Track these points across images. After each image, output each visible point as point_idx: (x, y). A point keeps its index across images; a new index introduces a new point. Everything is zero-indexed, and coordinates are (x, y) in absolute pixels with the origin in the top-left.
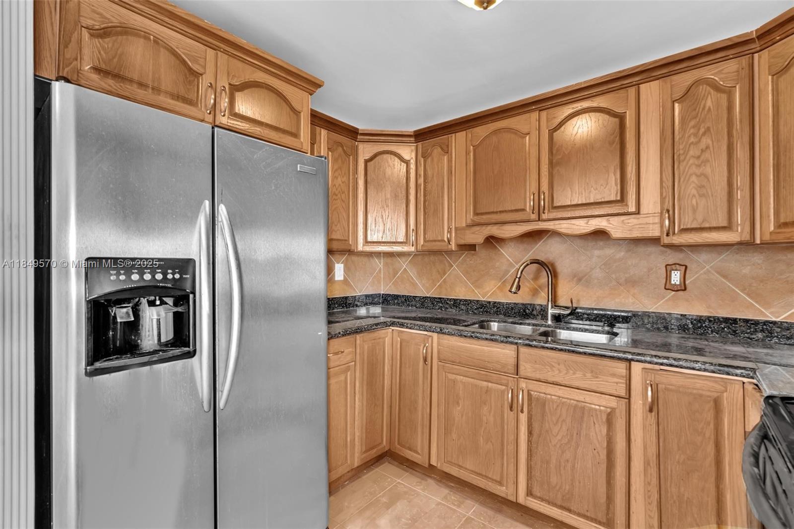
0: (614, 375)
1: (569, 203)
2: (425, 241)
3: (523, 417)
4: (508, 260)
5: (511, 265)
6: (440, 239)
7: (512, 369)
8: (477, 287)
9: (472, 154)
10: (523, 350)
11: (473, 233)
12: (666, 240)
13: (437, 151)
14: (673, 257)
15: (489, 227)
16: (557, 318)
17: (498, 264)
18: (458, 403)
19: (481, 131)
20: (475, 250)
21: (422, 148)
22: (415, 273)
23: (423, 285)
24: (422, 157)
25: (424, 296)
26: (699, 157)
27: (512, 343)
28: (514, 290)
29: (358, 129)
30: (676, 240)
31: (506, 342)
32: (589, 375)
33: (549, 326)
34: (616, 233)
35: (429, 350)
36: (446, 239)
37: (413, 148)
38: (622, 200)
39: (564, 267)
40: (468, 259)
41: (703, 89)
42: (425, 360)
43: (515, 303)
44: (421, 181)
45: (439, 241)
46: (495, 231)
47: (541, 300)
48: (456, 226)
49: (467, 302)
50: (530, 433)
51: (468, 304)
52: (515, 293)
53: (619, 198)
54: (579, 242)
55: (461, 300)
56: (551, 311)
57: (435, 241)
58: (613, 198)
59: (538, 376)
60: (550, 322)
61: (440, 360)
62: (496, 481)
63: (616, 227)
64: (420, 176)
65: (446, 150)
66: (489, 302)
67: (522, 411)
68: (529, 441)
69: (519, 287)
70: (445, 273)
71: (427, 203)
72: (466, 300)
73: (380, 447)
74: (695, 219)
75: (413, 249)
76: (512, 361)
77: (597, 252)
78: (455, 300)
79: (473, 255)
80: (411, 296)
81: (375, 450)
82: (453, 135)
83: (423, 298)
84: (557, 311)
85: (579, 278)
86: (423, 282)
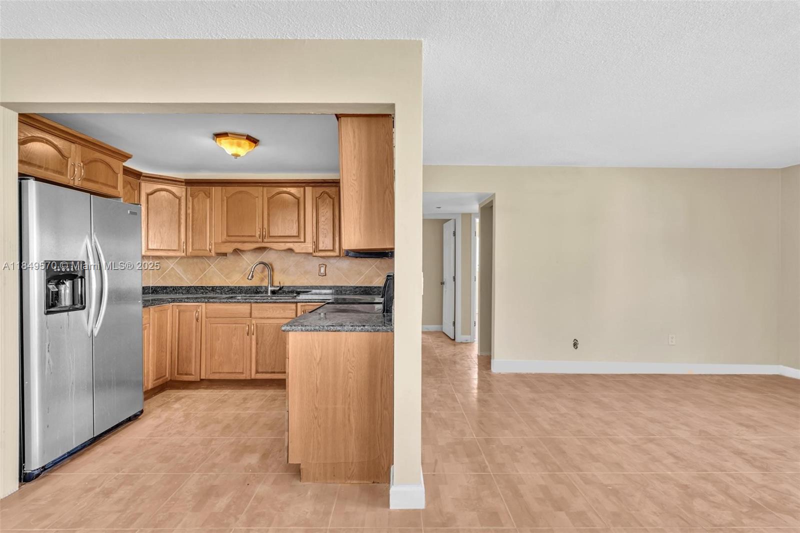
0: (291, 310)
1: (277, 235)
2: (193, 249)
3: (254, 337)
4: (247, 262)
5: (249, 265)
6: (204, 248)
7: (248, 315)
8: (227, 278)
9: (225, 202)
10: (253, 305)
11: (226, 247)
12: (314, 254)
13: (202, 195)
14: (322, 261)
15: (236, 244)
16: (273, 292)
17: (241, 264)
18: (219, 340)
19: (232, 190)
20: (226, 256)
21: (191, 191)
22: (182, 271)
23: (188, 279)
24: (191, 196)
25: (189, 285)
26: (324, 222)
27: (248, 302)
28: (250, 278)
29: (141, 173)
30: (317, 254)
31: (245, 302)
32: (282, 311)
33: (269, 296)
34: (297, 251)
35: (200, 313)
36: (208, 249)
37: (184, 189)
38: (298, 236)
39: (277, 266)
40: (222, 262)
41: (326, 195)
42: (197, 320)
43: (251, 286)
44: (190, 211)
45: (203, 250)
46: (239, 246)
47: (265, 283)
48: (215, 241)
49: (221, 288)
50: (257, 344)
51: (222, 289)
52: (251, 280)
53: (297, 235)
54: (283, 252)
55: (217, 287)
56: (270, 289)
57: (200, 250)
58: (295, 235)
59: (261, 316)
60: (269, 294)
61: (207, 317)
62: (240, 373)
63: (297, 247)
64: (189, 208)
65: (209, 195)
66: (236, 287)
67: (253, 334)
68: (257, 348)
69: (252, 277)
70: (205, 270)
71: (194, 226)
72: (220, 287)
73: (165, 378)
74: (323, 246)
75: (184, 254)
76: (249, 311)
77: (292, 258)
78: (213, 287)
79: (225, 258)
80: (178, 287)
81: (161, 380)
82: (214, 188)
83: (189, 287)
84: (273, 289)
85: (284, 271)
86: (188, 276)
